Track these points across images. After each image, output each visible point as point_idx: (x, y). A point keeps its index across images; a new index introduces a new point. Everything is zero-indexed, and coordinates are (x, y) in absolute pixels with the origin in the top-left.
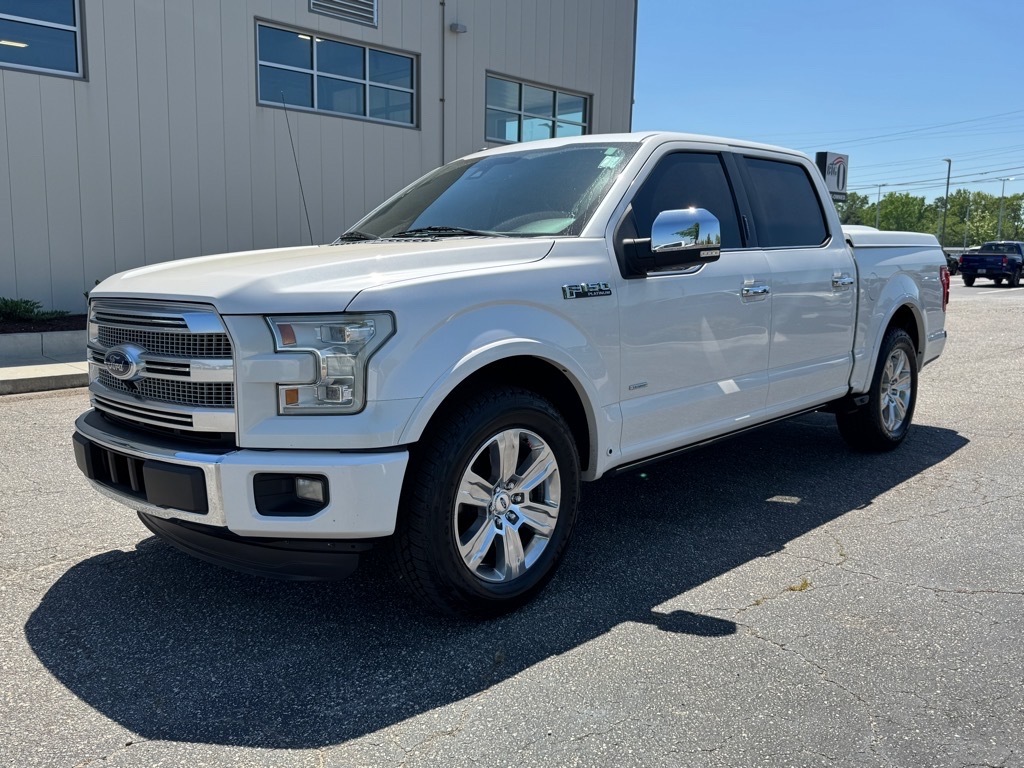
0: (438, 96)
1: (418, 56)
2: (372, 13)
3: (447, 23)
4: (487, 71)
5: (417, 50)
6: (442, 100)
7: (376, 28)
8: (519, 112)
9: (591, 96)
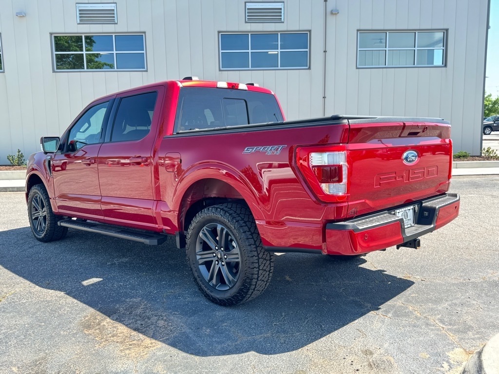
0: (323, 49)
1: (310, 31)
2: (281, 16)
3: (329, 10)
4: (358, 30)
5: (309, 29)
6: (325, 52)
7: (283, 22)
8: (385, 49)
9: (447, 30)
